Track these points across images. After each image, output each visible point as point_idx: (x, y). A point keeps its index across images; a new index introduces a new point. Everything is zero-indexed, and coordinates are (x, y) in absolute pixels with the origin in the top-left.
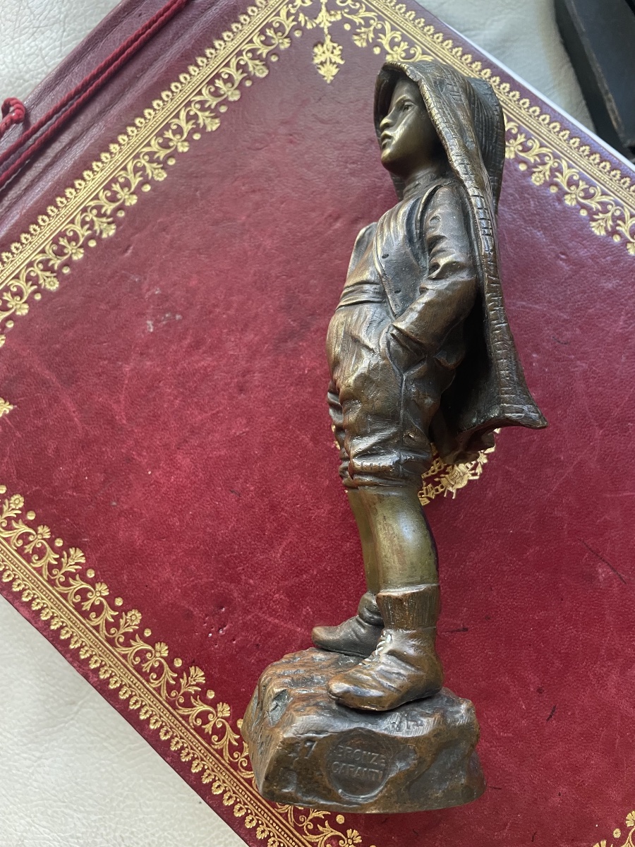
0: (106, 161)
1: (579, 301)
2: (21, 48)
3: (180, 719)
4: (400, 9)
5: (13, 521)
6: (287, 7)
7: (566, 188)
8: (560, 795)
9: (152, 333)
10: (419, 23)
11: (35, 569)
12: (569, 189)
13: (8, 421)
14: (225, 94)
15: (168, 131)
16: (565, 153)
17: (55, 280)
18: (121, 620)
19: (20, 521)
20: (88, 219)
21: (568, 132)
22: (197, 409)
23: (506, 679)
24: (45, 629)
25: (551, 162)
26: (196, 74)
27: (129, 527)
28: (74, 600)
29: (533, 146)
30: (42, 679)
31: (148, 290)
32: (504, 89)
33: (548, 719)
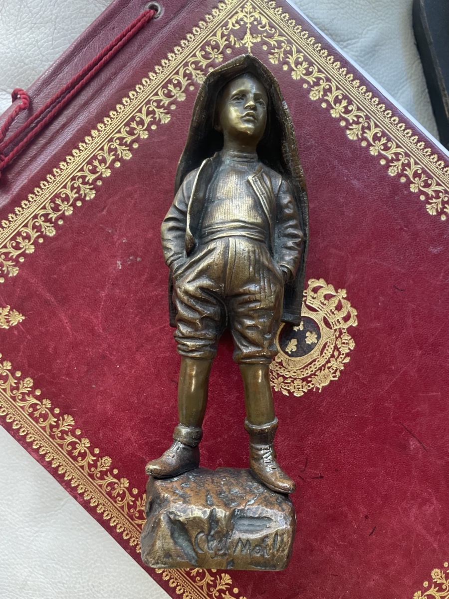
0: (89, 143)
1: (413, 261)
2: (22, 38)
3: (136, 526)
4: (304, 35)
5: (26, 395)
6: (222, 29)
7: (412, 179)
8: (374, 580)
9: (120, 270)
10: (317, 47)
11: (41, 427)
12: (414, 179)
13: (21, 327)
14: (175, 95)
15: (133, 122)
16: (414, 153)
17: (53, 229)
18: (98, 463)
19: (31, 395)
20: (76, 185)
21: (417, 137)
22: (151, 324)
23: (345, 509)
24: (49, 467)
25: (403, 160)
26: (154, 79)
27: (104, 403)
28: (67, 449)
29: (391, 146)
30: (39, 482)
31: (118, 239)
32: (374, 102)
33: (370, 535)
